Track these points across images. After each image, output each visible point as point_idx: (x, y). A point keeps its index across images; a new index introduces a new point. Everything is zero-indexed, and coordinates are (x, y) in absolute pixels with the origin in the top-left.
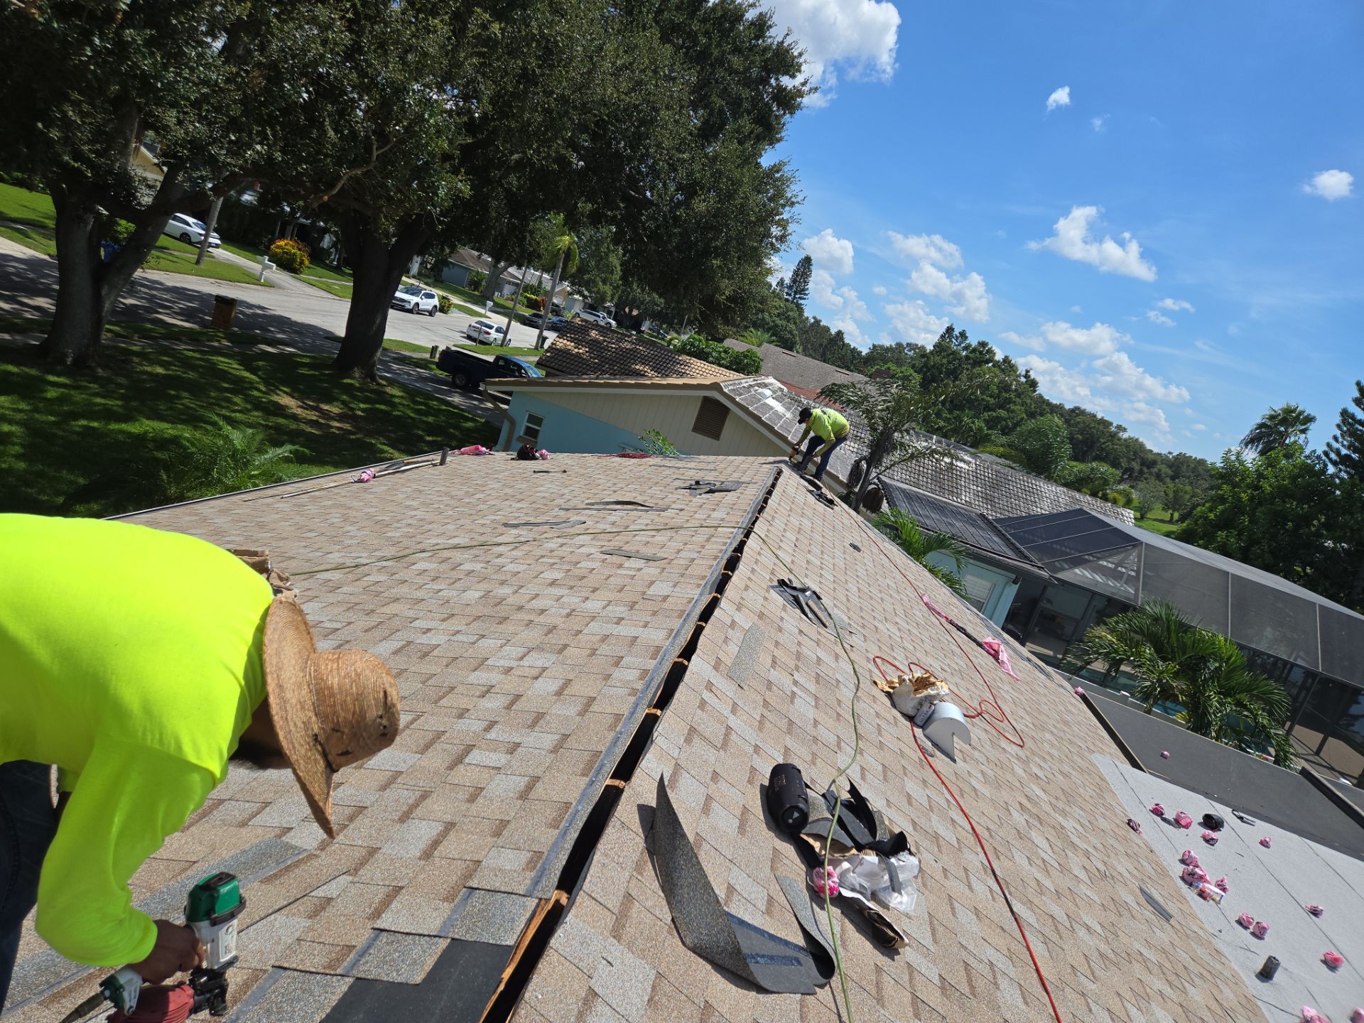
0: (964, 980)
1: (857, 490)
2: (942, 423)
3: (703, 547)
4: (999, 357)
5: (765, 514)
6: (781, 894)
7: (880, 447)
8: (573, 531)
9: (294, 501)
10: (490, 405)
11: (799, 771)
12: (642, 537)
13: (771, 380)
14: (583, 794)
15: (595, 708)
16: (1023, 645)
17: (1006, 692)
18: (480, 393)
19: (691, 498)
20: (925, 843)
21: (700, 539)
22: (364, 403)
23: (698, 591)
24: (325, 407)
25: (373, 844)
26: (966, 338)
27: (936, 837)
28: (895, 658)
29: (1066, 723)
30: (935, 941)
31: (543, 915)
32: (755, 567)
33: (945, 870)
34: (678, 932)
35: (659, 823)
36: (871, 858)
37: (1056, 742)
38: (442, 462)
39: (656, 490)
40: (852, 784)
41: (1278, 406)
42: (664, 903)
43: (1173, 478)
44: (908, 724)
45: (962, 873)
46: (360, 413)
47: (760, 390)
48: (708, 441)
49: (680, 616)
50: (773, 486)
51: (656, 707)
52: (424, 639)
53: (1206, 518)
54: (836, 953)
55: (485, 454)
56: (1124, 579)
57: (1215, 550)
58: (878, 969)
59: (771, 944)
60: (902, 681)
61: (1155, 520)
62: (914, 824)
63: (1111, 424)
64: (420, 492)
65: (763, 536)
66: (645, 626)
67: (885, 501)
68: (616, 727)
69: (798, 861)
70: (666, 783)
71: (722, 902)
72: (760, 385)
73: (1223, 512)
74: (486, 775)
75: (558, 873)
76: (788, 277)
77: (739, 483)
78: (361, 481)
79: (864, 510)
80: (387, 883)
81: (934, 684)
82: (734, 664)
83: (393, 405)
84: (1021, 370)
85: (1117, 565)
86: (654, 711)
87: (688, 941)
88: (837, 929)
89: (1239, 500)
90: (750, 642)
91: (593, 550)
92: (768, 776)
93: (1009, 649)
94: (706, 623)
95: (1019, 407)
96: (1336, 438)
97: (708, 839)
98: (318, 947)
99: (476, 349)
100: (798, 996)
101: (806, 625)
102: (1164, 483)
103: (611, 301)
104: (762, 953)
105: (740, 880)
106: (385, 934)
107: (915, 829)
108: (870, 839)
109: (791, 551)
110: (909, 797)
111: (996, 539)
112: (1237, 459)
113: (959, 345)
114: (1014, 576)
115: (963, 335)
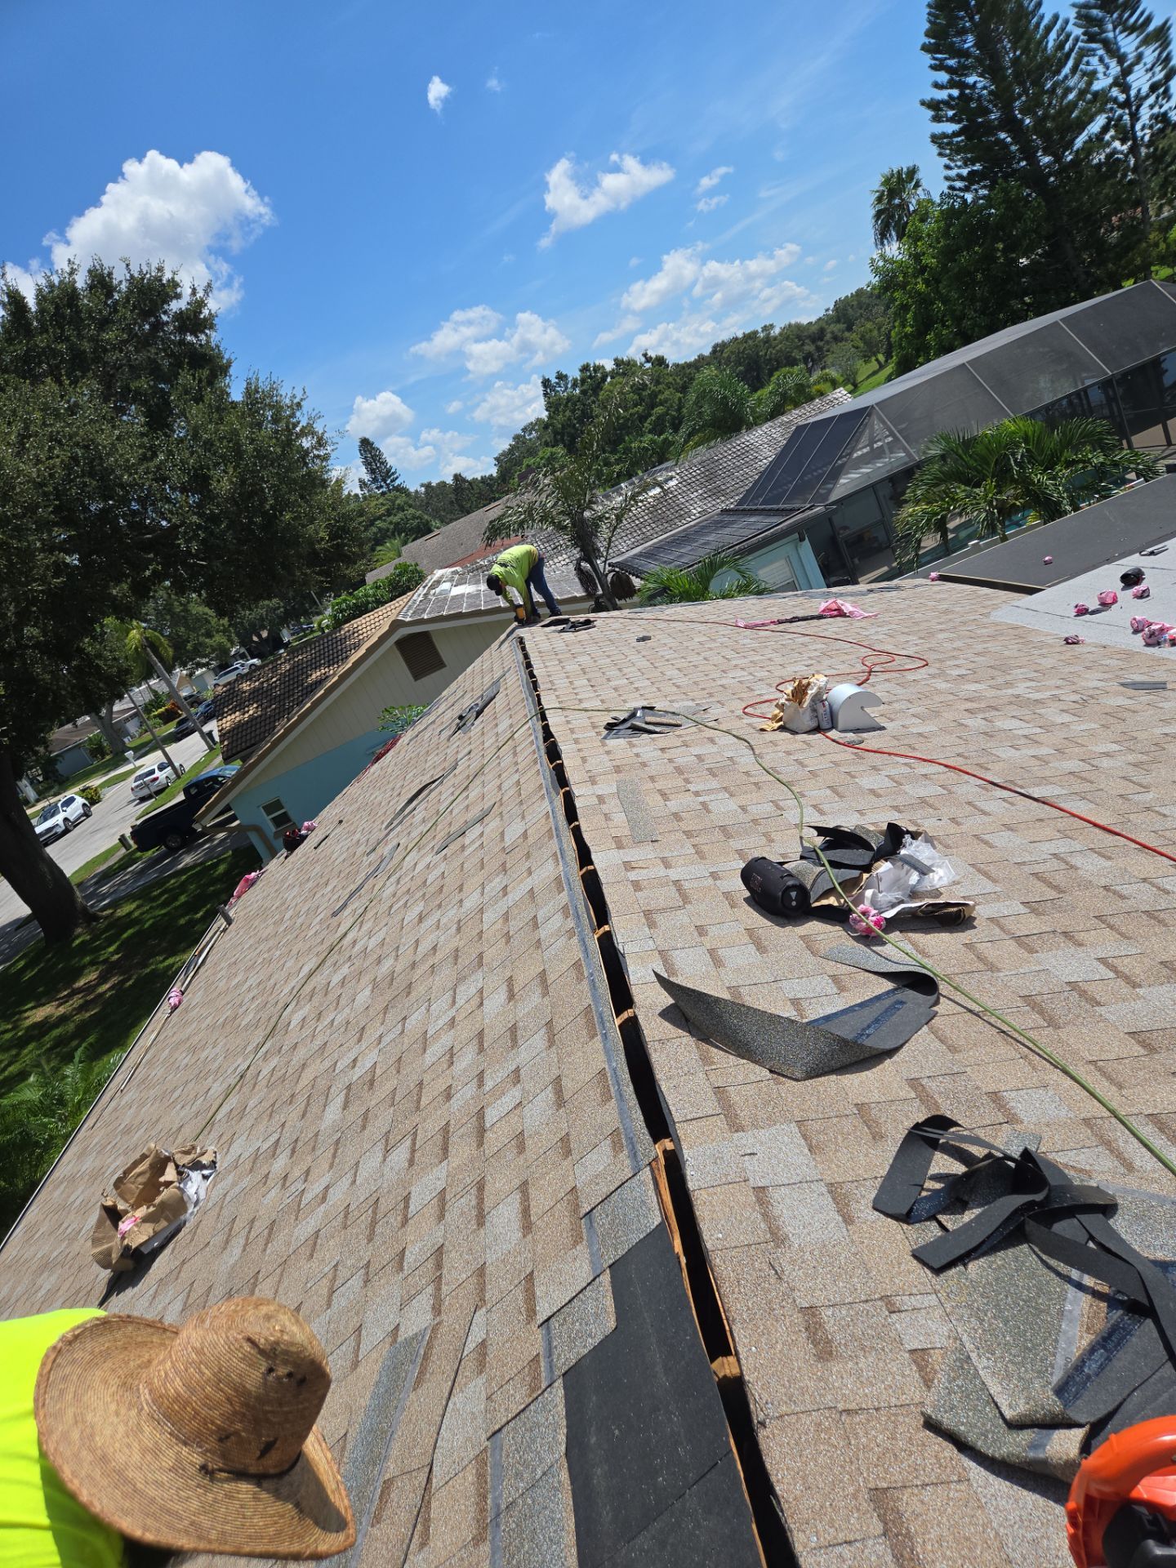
0: (1045, 889)
1: (600, 592)
2: (617, 468)
3: (516, 763)
4: (609, 366)
5: (542, 686)
6: (839, 965)
7: (584, 538)
8: (395, 861)
9: (134, 1082)
10: (221, 835)
11: (764, 858)
12: (457, 808)
13: (438, 573)
14: (607, 1051)
15: (551, 978)
16: (857, 583)
17: (877, 635)
18: (202, 834)
19: (468, 735)
20: (918, 815)
21: (508, 760)
22: (109, 946)
23: (546, 802)
24: (81, 983)
25: (474, 1266)
26: (566, 376)
27: (923, 801)
28: (760, 695)
29: (946, 612)
30: (994, 881)
31: (664, 1174)
32: (574, 736)
33: (953, 820)
34: (784, 1076)
35: (688, 1011)
36: (884, 867)
37: (952, 635)
38: (229, 921)
39: (433, 759)
40: (815, 828)
41: (876, 183)
42: (752, 1065)
43: (849, 329)
44: (819, 736)
45: (969, 809)
46: (116, 957)
47: (438, 590)
48: (436, 676)
49: (551, 837)
50: (526, 656)
51: (600, 926)
52: (358, 1072)
53: (906, 336)
54: (924, 967)
55: (258, 877)
56: (887, 451)
57: (938, 355)
58: (969, 946)
59: (866, 1011)
60: (781, 707)
61: (868, 377)
62: (896, 808)
63: (755, 333)
64: (235, 963)
65: (558, 706)
66: (530, 873)
67: (633, 578)
68: (582, 974)
69: (829, 927)
70: (665, 975)
71: (798, 1019)
72: (433, 587)
73: (915, 318)
74: (513, 1119)
75: (645, 1131)
76: (363, 473)
77: (496, 683)
78: (175, 1008)
79: (623, 602)
80: (516, 1282)
81: (809, 684)
82: (632, 829)
83: (137, 921)
84: (640, 359)
85: (871, 444)
86: (601, 931)
87: (798, 1075)
88: (909, 948)
89: (919, 293)
90: (629, 799)
91: (428, 859)
92: (743, 887)
93: (846, 597)
94: (577, 820)
95: (667, 392)
96: (948, 167)
97: (741, 983)
98: (510, 1387)
99: (160, 803)
100: (925, 1028)
101: (661, 740)
102: (846, 340)
103: (233, 644)
104: (866, 1024)
105: (796, 988)
106: (553, 1320)
107: (900, 812)
108: (871, 854)
109: (592, 695)
110: (873, 792)
111: (753, 519)
112: (885, 261)
113: (566, 388)
114: (796, 535)
115: (561, 377)
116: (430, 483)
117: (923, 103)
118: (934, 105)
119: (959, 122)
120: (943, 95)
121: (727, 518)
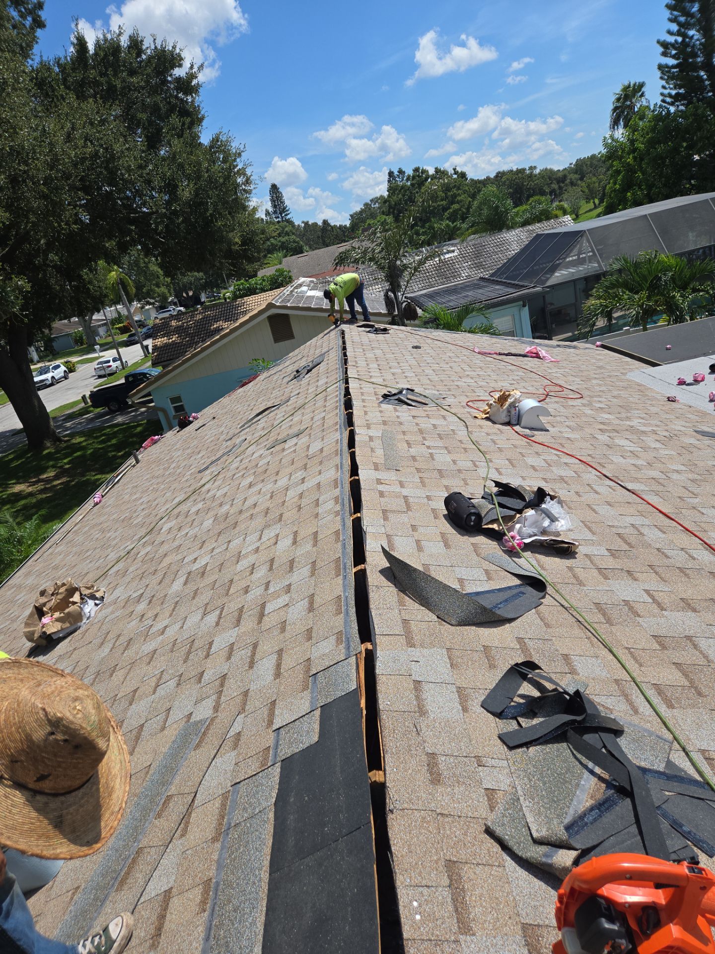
0: (622, 543)
1: (396, 313)
2: (423, 238)
3: (325, 407)
4: (431, 171)
6: (491, 565)
7: (394, 276)
8: (242, 449)
9: (65, 541)
12: (285, 425)
13: (302, 280)
14: (344, 586)
15: (320, 536)
18: (131, 406)
19: (300, 383)
20: (556, 486)
21: (320, 403)
23: (338, 434)
24: (44, 476)
25: (243, 690)
26: (404, 172)
27: (562, 478)
30: (593, 533)
31: (363, 663)
32: (363, 397)
33: (577, 493)
34: (445, 621)
35: (397, 573)
36: (530, 513)
38: (138, 461)
39: (276, 393)
40: (495, 482)
41: (618, 89)
42: (427, 611)
43: (582, 179)
44: (508, 427)
45: (588, 488)
46: (68, 466)
47: (299, 290)
48: (287, 343)
50: (344, 343)
51: (355, 513)
53: (615, 190)
54: (541, 575)
55: (159, 440)
56: (587, 261)
57: (631, 206)
58: (570, 568)
59: (502, 594)
60: (490, 406)
61: (586, 212)
63: (524, 170)
64: (136, 486)
65: (357, 377)
66: (320, 473)
67: (418, 309)
68: (339, 538)
69: (490, 542)
70: (388, 549)
71: (460, 590)
72: (297, 287)
73: (623, 180)
74: (281, 612)
75: (357, 636)
76: (269, 206)
77: (322, 355)
78: (97, 504)
79: (409, 321)
80: (265, 704)
81: (509, 395)
83: (84, 448)
84: (451, 171)
85: (579, 255)
86: (355, 516)
87: (453, 622)
88: (534, 562)
89: (629, 165)
90: (388, 442)
91: (261, 452)
92: (444, 508)
94: (354, 448)
95: (463, 196)
96: (664, 87)
97: (431, 563)
99: (110, 381)
100: (534, 611)
101: (414, 411)
102: (578, 186)
103: (171, 295)
104: (499, 601)
105: (463, 572)
106: (282, 729)
108: (524, 503)
110: (533, 467)
111: (497, 287)
112: (613, 140)
113: (403, 180)
114: (521, 303)
115: (401, 172)
116: (308, 222)
117: (658, 42)
118: (665, 45)
119: (677, 59)
120: (671, 39)
121: (482, 283)
